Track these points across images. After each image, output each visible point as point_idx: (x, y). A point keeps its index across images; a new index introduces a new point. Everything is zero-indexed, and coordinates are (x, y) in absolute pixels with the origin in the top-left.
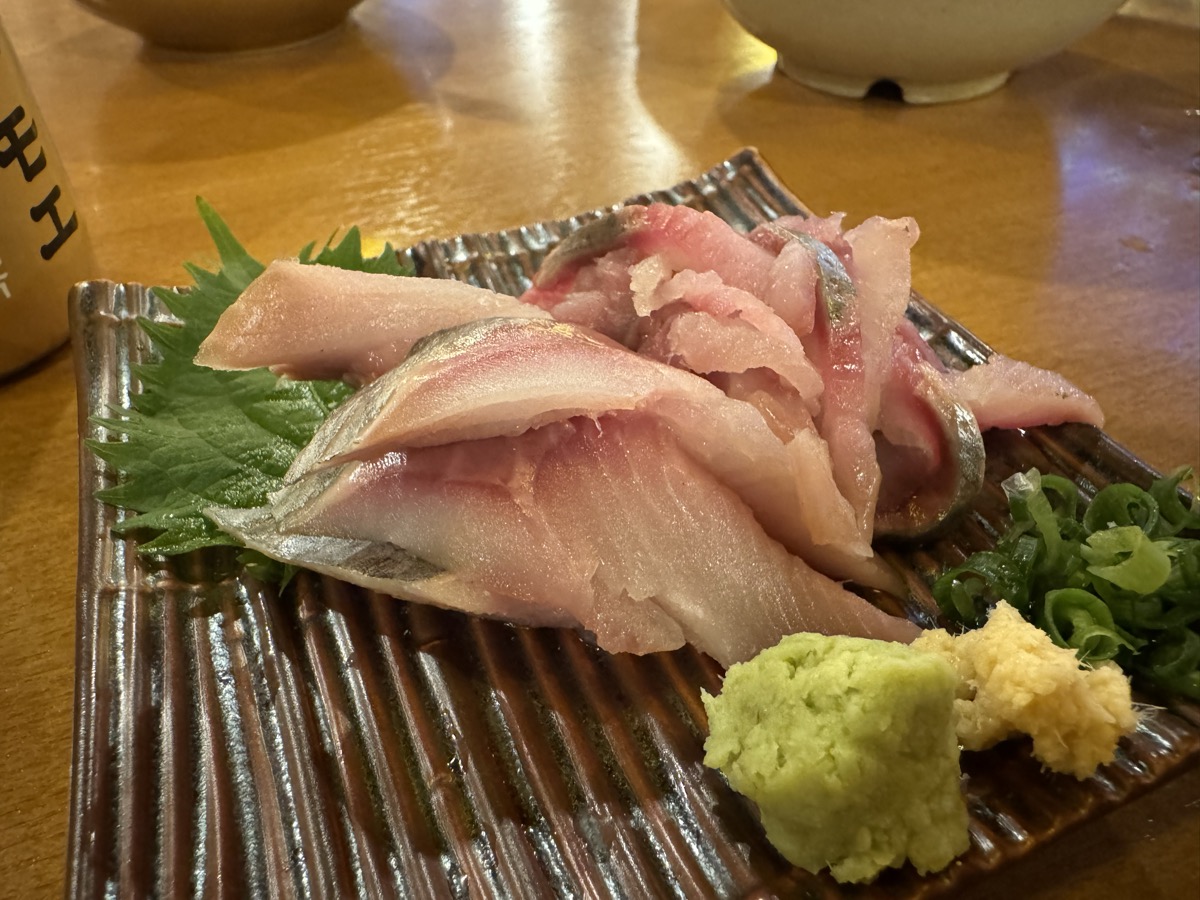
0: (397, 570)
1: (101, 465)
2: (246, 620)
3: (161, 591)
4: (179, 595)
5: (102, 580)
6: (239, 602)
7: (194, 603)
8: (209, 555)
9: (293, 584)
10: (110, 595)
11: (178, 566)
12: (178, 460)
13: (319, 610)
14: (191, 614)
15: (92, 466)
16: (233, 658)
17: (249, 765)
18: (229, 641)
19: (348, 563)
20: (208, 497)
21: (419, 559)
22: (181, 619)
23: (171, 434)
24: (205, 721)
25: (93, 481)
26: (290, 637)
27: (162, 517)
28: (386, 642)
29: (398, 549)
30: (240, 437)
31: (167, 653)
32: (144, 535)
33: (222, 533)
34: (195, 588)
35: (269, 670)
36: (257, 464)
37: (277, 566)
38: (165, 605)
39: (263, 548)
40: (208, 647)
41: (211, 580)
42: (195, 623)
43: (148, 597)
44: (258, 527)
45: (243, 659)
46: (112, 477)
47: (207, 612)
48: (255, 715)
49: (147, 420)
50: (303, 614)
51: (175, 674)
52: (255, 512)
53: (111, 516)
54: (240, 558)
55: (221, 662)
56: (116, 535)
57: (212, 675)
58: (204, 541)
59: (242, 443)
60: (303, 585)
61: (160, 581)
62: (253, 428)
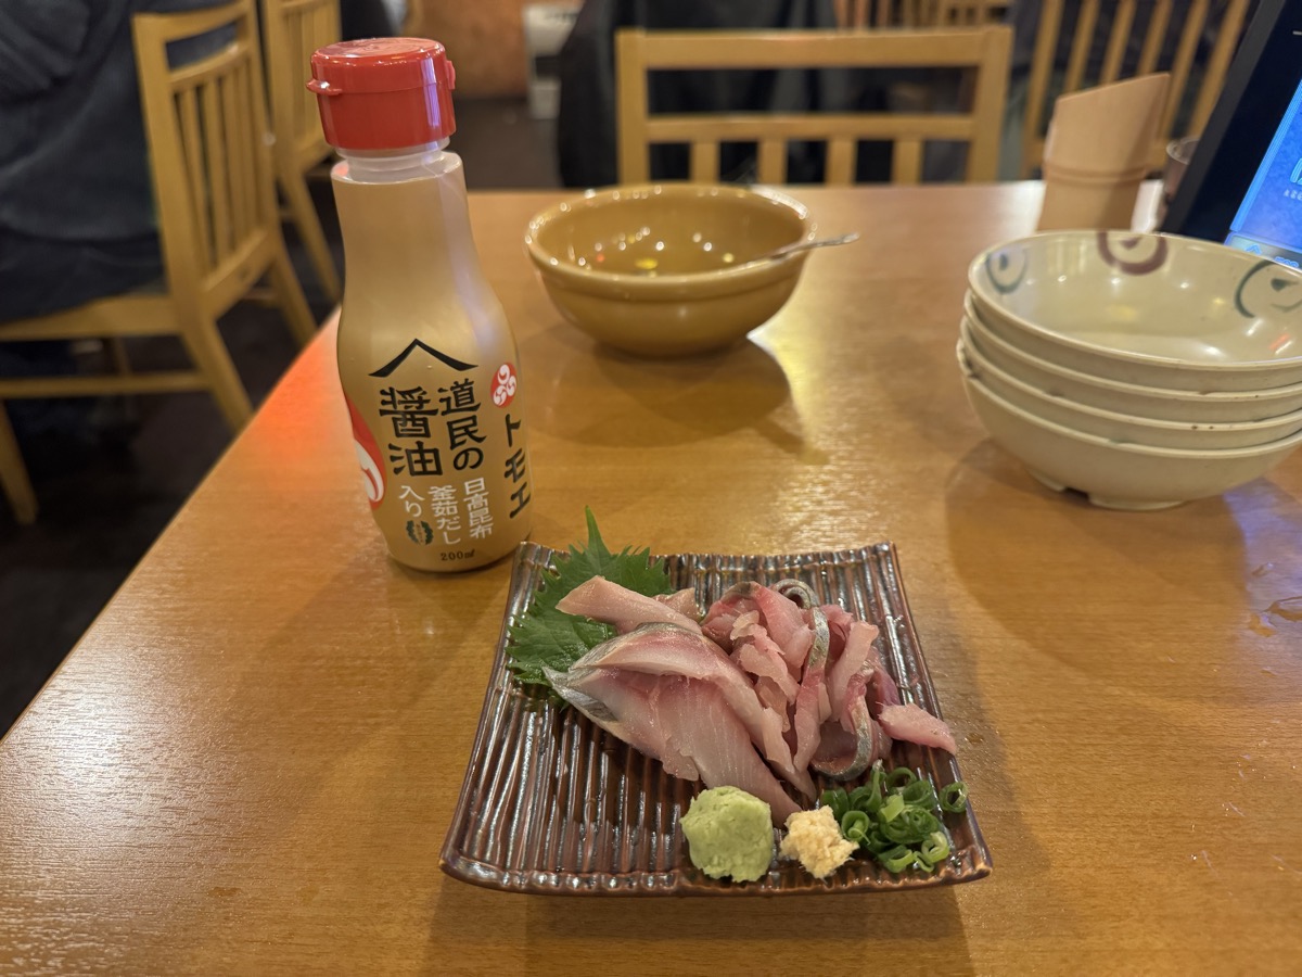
0: (602, 715)
1: (509, 635)
2: (544, 719)
3: (517, 696)
4: (524, 701)
5: (498, 685)
6: (544, 711)
7: (528, 705)
8: (539, 687)
9: (567, 710)
10: (499, 692)
11: (526, 688)
12: (538, 642)
13: (573, 723)
14: (525, 709)
15: (505, 634)
16: (535, 731)
17: (528, 772)
18: (536, 724)
19: (585, 707)
20: (546, 662)
21: (611, 714)
22: (521, 710)
23: (540, 629)
24: (518, 752)
25: (504, 642)
26: (558, 730)
27: (525, 666)
28: (593, 744)
29: (605, 707)
30: (567, 637)
31: (513, 721)
32: (517, 671)
33: (546, 680)
34: (530, 699)
35: (546, 742)
36: (570, 653)
37: (562, 701)
38: (517, 702)
39: (558, 691)
40: (527, 725)
41: (537, 697)
42: (525, 713)
43: (512, 698)
44: (560, 681)
45: (538, 734)
46: (512, 642)
47: (531, 711)
48: (536, 756)
49: (533, 619)
50: (566, 723)
51: (513, 730)
52: (561, 675)
53: (507, 659)
54: (549, 692)
55: (530, 732)
56: (507, 668)
57: (525, 735)
58: (537, 681)
59: (567, 641)
60: (570, 712)
61: (517, 692)
62: (574, 634)
